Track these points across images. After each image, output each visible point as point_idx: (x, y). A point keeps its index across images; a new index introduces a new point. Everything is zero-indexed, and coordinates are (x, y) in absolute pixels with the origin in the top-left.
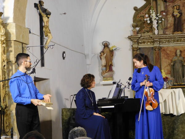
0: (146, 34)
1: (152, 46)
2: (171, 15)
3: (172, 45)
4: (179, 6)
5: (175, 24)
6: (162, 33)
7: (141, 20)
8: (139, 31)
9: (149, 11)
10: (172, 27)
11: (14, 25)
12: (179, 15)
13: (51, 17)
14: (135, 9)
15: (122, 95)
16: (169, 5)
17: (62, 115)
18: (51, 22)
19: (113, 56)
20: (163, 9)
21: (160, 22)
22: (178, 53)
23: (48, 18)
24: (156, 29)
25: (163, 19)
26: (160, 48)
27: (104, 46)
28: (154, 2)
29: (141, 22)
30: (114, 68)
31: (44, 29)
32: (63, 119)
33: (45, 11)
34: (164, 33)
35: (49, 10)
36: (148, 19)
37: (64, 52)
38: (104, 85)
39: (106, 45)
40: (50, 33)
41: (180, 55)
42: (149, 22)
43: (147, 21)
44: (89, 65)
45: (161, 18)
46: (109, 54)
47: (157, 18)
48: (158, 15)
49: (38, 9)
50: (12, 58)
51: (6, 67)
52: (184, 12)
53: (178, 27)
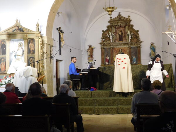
0: (107, 42)
1: (110, 47)
3: (118, 47)
4: (122, 30)
5: (119, 38)
7: (105, 36)
8: (104, 40)
9: (109, 32)
10: (118, 39)
11: (46, 37)
12: (121, 34)
13: (64, 34)
14: (103, 31)
16: (117, 30)
17: (68, 76)
20: (114, 31)
21: (113, 37)
22: (121, 50)
24: (111, 40)
26: (113, 48)
28: (111, 28)
29: (105, 37)
30: (93, 56)
31: (61, 39)
32: (68, 77)
33: (61, 31)
34: (115, 42)
35: (64, 31)
36: (108, 35)
37: (71, 49)
39: (90, 46)
40: (63, 41)
41: (121, 51)
42: (108, 37)
44: (83, 55)
45: (114, 35)
46: (91, 50)
47: (112, 35)
49: (58, 30)
50: (45, 51)
51: (42, 55)
52: (123, 33)
53: (121, 39)
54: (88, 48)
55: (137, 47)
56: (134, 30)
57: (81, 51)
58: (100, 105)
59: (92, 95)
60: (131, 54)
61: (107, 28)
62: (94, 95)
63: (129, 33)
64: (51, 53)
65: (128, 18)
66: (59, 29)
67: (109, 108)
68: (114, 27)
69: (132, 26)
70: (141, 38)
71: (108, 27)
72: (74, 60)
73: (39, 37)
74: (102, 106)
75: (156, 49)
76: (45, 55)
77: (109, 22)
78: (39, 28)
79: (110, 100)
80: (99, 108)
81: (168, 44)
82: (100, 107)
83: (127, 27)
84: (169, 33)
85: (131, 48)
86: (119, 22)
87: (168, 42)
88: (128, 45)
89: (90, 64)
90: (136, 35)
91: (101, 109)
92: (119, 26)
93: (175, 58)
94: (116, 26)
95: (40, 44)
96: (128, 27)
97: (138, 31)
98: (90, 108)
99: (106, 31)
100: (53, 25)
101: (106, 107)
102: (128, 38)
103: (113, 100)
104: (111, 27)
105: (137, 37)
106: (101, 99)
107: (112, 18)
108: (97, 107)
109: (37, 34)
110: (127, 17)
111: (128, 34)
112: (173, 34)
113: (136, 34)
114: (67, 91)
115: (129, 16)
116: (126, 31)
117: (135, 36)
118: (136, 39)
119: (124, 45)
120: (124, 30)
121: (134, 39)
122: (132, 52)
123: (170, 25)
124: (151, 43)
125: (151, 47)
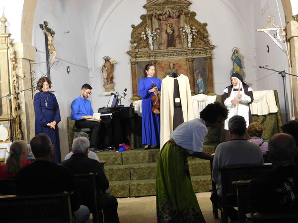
0: (143, 49)
1: (148, 60)
2: (165, 32)
3: (166, 59)
4: (171, 24)
5: (168, 40)
6: (157, 48)
7: (138, 37)
8: (137, 46)
9: (145, 28)
10: (166, 43)
11: (22, 44)
12: (171, 32)
13: (55, 36)
14: (133, 26)
16: (163, 23)
19: (113, 69)
20: (157, 27)
21: (155, 38)
22: (172, 66)
23: (53, 37)
24: (152, 45)
25: (158, 36)
26: (156, 62)
27: (105, 60)
28: (150, 21)
29: (138, 39)
30: (115, 80)
31: (49, 47)
33: (49, 30)
34: (159, 49)
36: (144, 36)
37: (68, 67)
38: (106, 96)
39: (107, 60)
40: (55, 50)
41: (173, 68)
42: (145, 38)
43: (143, 37)
44: (92, 78)
45: (156, 35)
46: (110, 67)
47: (152, 35)
48: (153, 32)
49: (43, 29)
50: (21, 74)
51: (15, 82)
52: (176, 29)
53: (171, 42)
54: (102, 62)
55: (205, 59)
56: (197, 22)
57: (89, 70)
58: (141, 178)
59: (124, 159)
60: (193, 73)
61: (141, 21)
62: (127, 159)
63: (188, 30)
64: (33, 77)
66: (44, 26)
68: (155, 17)
69: (194, 14)
70: (213, 39)
71: (143, 17)
73: (7, 44)
74: (143, 180)
75: (244, 60)
76: (22, 82)
77: (144, 7)
78: (6, 27)
80: (139, 185)
81: (268, 51)
82: (142, 182)
83: (183, 17)
84: (270, 29)
85: (192, 61)
86: (167, 7)
87: (268, 46)
88: (187, 54)
89: (115, 97)
90: (201, 34)
91: (145, 185)
92: (166, 16)
93: (284, 79)
94: (161, 15)
95: (9, 60)
96: (184, 16)
97: (205, 25)
98: (121, 185)
99: (140, 25)
100: (33, 18)
102: (185, 39)
104: (150, 17)
105: (204, 37)
106: (143, 166)
108: (135, 182)
109: (4, 38)
111: (185, 32)
112: (278, 31)
113: (202, 31)
116: (182, 26)
117: (199, 36)
118: (202, 43)
119: (179, 54)
120: (177, 23)
121: (199, 41)
122: (194, 69)
123: (271, 15)
124: (234, 49)
125: (234, 56)
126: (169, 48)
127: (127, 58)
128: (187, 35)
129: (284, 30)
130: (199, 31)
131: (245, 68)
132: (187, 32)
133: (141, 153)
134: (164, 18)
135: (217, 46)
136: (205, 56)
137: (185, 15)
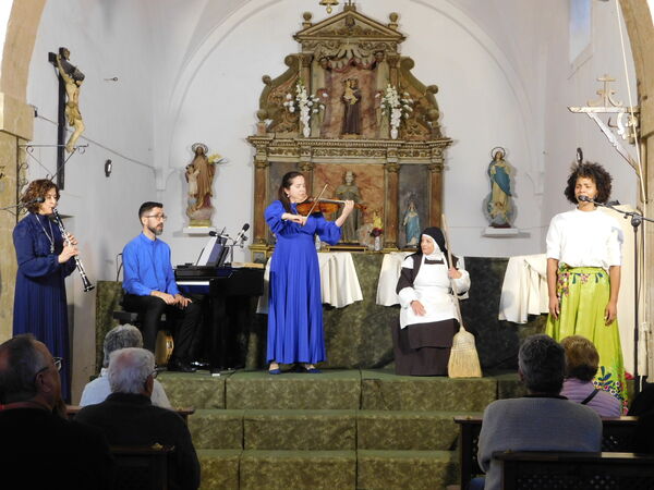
0: (286, 134)
1: (296, 161)
3: (337, 160)
4: (356, 80)
7: (276, 105)
8: (272, 126)
9: (294, 86)
10: (340, 124)
12: (354, 100)
14: (266, 80)
15: (228, 260)
16: (336, 78)
17: (97, 296)
18: (84, 97)
19: (213, 174)
20: (322, 85)
22: (349, 178)
23: (78, 86)
24: (307, 125)
25: (322, 107)
26: (312, 166)
27: (196, 153)
28: (306, 69)
29: (276, 110)
30: (214, 201)
33: (71, 70)
34: (323, 136)
36: (292, 103)
37: (109, 162)
38: (191, 235)
39: (200, 153)
40: (80, 119)
41: (353, 183)
42: (292, 109)
43: (288, 107)
44: (162, 191)
45: (319, 104)
46: (205, 170)
47: (310, 103)
48: (313, 96)
49: (56, 66)
52: (365, 94)
53: (351, 124)
54: (188, 157)
55: (428, 168)
56: (414, 82)
57: (155, 171)
58: (270, 444)
59: (229, 395)
60: (398, 199)
61: (286, 68)
62: (238, 396)
63: (392, 97)
64: (21, 177)
65: (388, 26)
66: (59, 58)
67: (312, 463)
69: (408, 63)
70: (449, 124)
71: (291, 61)
72: (152, 218)
74: (275, 453)
75: (516, 178)
77: (296, 37)
79: (318, 424)
80: (263, 463)
82: (272, 457)
83: (383, 68)
84: (598, 109)
85: (398, 171)
86: (348, 40)
87: (579, 150)
88: (386, 154)
89: (219, 242)
90: (423, 110)
91: (277, 465)
92: (346, 62)
94: (332, 58)
96: (387, 66)
97: (434, 90)
98: (219, 459)
99: (283, 79)
100: (34, 37)
101: (299, 457)
102: (386, 120)
103: (333, 422)
104: (308, 61)
105: (429, 118)
106: (275, 415)
107: (313, 21)
108: (253, 456)
110: (386, 21)
111: (386, 103)
112: (620, 115)
113: (424, 102)
114: (148, 385)
115: (394, 17)
116: (379, 86)
117: (418, 115)
118: (424, 130)
119: (367, 153)
120: (368, 80)
121: (415, 127)
122: (401, 188)
123: (605, 76)
124: (494, 152)
125: (493, 168)
126: (347, 136)
127: (248, 152)
128: (390, 109)
129: (635, 114)
130: (419, 103)
131: (516, 196)
132: (391, 102)
133: (273, 385)
134: (340, 66)
135: (457, 141)
136: (428, 162)
137: (388, 62)
